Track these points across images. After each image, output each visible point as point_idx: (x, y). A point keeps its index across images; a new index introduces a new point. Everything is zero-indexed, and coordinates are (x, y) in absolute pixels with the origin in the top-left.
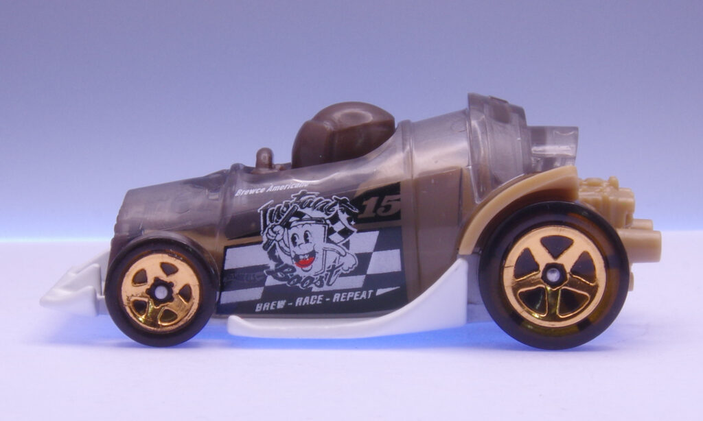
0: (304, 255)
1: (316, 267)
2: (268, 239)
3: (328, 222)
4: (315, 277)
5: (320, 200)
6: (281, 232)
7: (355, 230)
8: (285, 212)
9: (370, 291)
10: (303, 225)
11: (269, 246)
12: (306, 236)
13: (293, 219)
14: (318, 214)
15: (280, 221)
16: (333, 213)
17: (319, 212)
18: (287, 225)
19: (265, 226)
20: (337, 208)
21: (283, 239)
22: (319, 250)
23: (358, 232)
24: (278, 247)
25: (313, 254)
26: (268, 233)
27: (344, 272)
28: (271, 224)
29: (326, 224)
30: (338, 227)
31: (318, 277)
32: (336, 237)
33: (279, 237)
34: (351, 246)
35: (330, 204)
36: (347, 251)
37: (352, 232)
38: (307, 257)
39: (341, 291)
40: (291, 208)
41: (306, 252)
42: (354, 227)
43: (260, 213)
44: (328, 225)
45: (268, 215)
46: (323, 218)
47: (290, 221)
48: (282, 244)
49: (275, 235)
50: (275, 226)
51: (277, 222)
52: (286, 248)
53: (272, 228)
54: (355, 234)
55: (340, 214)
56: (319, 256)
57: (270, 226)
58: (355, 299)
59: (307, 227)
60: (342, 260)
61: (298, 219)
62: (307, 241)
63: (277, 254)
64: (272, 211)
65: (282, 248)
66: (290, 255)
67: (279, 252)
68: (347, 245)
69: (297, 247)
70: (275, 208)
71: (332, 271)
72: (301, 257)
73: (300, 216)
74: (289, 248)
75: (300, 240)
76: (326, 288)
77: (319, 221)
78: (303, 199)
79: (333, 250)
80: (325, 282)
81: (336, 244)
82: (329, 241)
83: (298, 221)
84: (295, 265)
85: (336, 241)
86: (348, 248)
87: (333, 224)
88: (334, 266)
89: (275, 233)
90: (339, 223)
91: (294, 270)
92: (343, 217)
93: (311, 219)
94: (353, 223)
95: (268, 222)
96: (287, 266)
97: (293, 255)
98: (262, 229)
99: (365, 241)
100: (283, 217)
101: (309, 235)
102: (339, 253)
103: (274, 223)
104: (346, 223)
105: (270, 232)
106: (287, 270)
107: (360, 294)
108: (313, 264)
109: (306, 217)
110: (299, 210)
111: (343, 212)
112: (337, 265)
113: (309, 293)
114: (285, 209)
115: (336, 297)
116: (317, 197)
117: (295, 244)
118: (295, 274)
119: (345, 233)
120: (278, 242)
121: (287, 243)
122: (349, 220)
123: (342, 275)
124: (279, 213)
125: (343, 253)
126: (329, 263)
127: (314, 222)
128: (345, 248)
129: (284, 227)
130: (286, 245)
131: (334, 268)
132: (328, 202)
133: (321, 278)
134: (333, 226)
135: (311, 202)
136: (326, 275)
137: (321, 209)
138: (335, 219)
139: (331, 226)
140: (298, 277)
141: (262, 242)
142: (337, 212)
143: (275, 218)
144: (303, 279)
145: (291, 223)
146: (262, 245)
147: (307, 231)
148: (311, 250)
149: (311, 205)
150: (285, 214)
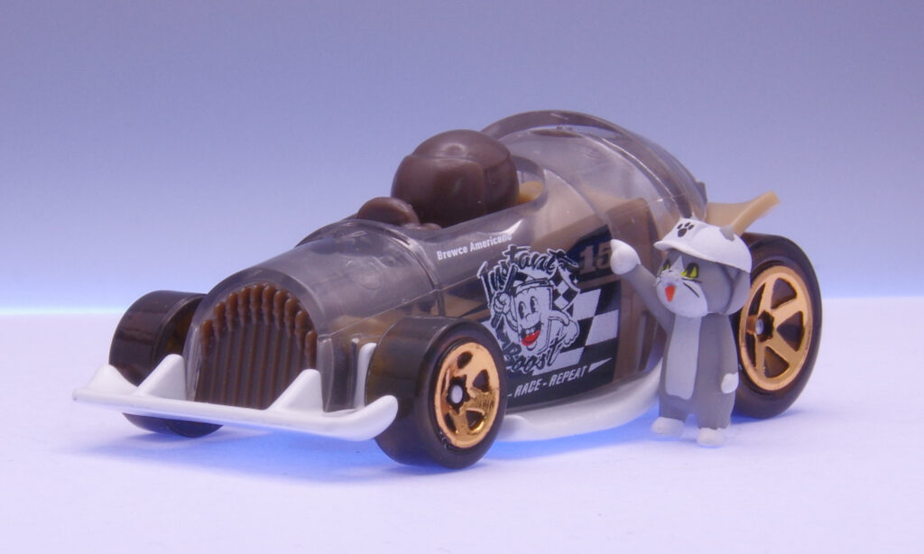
0: (530, 329)
1: (541, 343)
2: (496, 312)
3: (552, 283)
4: (538, 356)
5: (536, 256)
6: (508, 302)
7: (578, 290)
8: (506, 275)
9: (585, 367)
10: (528, 289)
11: (497, 320)
12: (532, 304)
13: (517, 283)
14: (541, 274)
15: (504, 287)
16: (554, 271)
17: (540, 271)
18: (512, 292)
19: (491, 296)
20: (556, 263)
21: (510, 311)
22: (545, 321)
23: (581, 293)
24: (506, 322)
25: (538, 326)
26: (495, 305)
27: (566, 346)
28: (496, 292)
29: (550, 286)
30: (562, 288)
31: (541, 355)
32: (561, 302)
33: (506, 310)
34: (575, 311)
35: (548, 260)
36: (570, 318)
37: (575, 293)
38: (533, 331)
39: (557, 372)
40: (510, 269)
41: (533, 325)
42: (577, 286)
43: (480, 279)
44: (552, 286)
45: (490, 281)
46: (546, 279)
47: (514, 285)
48: (510, 318)
49: (502, 306)
50: (500, 294)
51: (501, 289)
52: (513, 322)
53: (498, 298)
54: (578, 296)
55: (561, 270)
56: (544, 328)
57: (495, 295)
58: (570, 379)
59: (532, 292)
60: (566, 330)
61: (521, 282)
62: (533, 310)
63: (504, 331)
64: (492, 275)
65: (509, 322)
66: (517, 331)
67: (507, 329)
68: (570, 311)
69: (524, 319)
70: (494, 271)
71: (553, 347)
72: (528, 332)
73: (522, 277)
74: (516, 321)
75: (527, 310)
76: (546, 369)
77: (542, 282)
78: (517, 256)
79: (557, 319)
80: (546, 362)
81: (560, 310)
82: (555, 308)
83: (522, 285)
84: (521, 344)
85: (561, 307)
86: (571, 314)
87: (557, 285)
88: (557, 339)
89: (501, 303)
90: (562, 283)
91: (520, 350)
92: (565, 274)
93: (535, 281)
94: (576, 281)
95: (492, 290)
96: (514, 345)
97: (520, 329)
98: (488, 300)
99: (586, 303)
100: (506, 282)
101: (535, 302)
102: (563, 322)
103: (499, 291)
104: (568, 281)
105: (497, 303)
106: (512, 351)
107: (575, 373)
108: (538, 339)
109: (528, 279)
110: (520, 270)
111: (563, 268)
112: (560, 338)
113: (529, 377)
114: (505, 271)
115: (554, 380)
116: (531, 251)
117: (522, 316)
118: (520, 355)
119: (569, 295)
120: (506, 315)
121: (514, 315)
122: (572, 278)
123: (564, 350)
124: (500, 277)
125: (566, 321)
126: (553, 337)
127: (537, 284)
128: (568, 315)
129: (509, 294)
130: (514, 319)
131: (557, 341)
132: (545, 258)
133: (544, 355)
134: (558, 288)
135: (528, 259)
136: (549, 352)
137: (541, 267)
138: (558, 279)
139: (555, 287)
140: (523, 359)
141: (490, 316)
142: (557, 270)
143: (499, 284)
144: (527, 359)
145: (516, 288)
146: (490, 321)
147: (533, 297)
148: (537, 321)
149: (530, 263)
150: (507, 278)
